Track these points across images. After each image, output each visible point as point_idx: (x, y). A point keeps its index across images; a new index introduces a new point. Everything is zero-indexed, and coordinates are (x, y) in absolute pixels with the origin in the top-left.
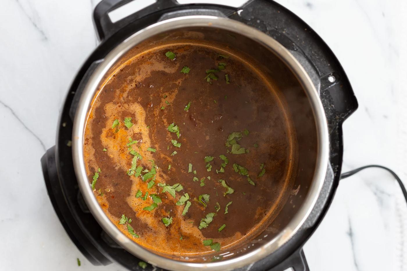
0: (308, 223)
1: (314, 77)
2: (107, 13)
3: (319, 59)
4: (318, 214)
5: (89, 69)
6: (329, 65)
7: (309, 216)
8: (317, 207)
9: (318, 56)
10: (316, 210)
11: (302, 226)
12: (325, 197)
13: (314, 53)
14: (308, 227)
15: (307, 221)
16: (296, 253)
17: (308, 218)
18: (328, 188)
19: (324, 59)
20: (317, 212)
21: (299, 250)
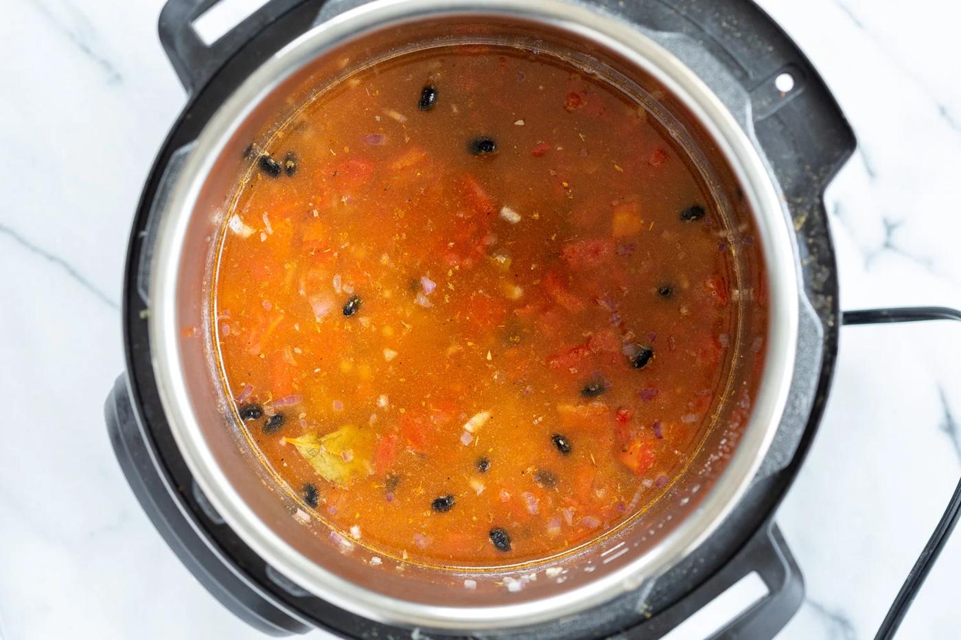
0: (774, 458)
1: (732, 90)
2: (189, 23)
3: (743, 38)
4: (799, 432)
5: (167, 171)
6: (771, 49)
7: (775, 440)
8: (791, 416)
9: (737, 32)
10: (791, 421)
11: (762, 468)
12: (808, 387)
13: (729, 26)
14: (777, 468)
15: (770, 454)
16: (758, 535)
17: (771, 446)
18: (812, 361)
19: (756, 36)
20: (793, 427)
21: (766, 528)
